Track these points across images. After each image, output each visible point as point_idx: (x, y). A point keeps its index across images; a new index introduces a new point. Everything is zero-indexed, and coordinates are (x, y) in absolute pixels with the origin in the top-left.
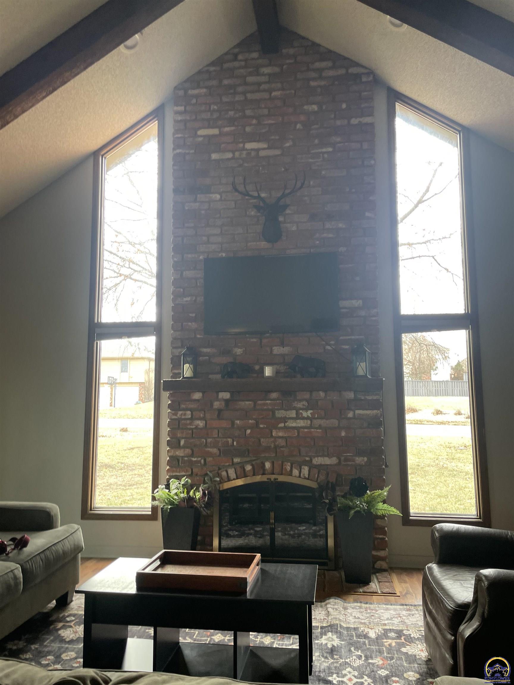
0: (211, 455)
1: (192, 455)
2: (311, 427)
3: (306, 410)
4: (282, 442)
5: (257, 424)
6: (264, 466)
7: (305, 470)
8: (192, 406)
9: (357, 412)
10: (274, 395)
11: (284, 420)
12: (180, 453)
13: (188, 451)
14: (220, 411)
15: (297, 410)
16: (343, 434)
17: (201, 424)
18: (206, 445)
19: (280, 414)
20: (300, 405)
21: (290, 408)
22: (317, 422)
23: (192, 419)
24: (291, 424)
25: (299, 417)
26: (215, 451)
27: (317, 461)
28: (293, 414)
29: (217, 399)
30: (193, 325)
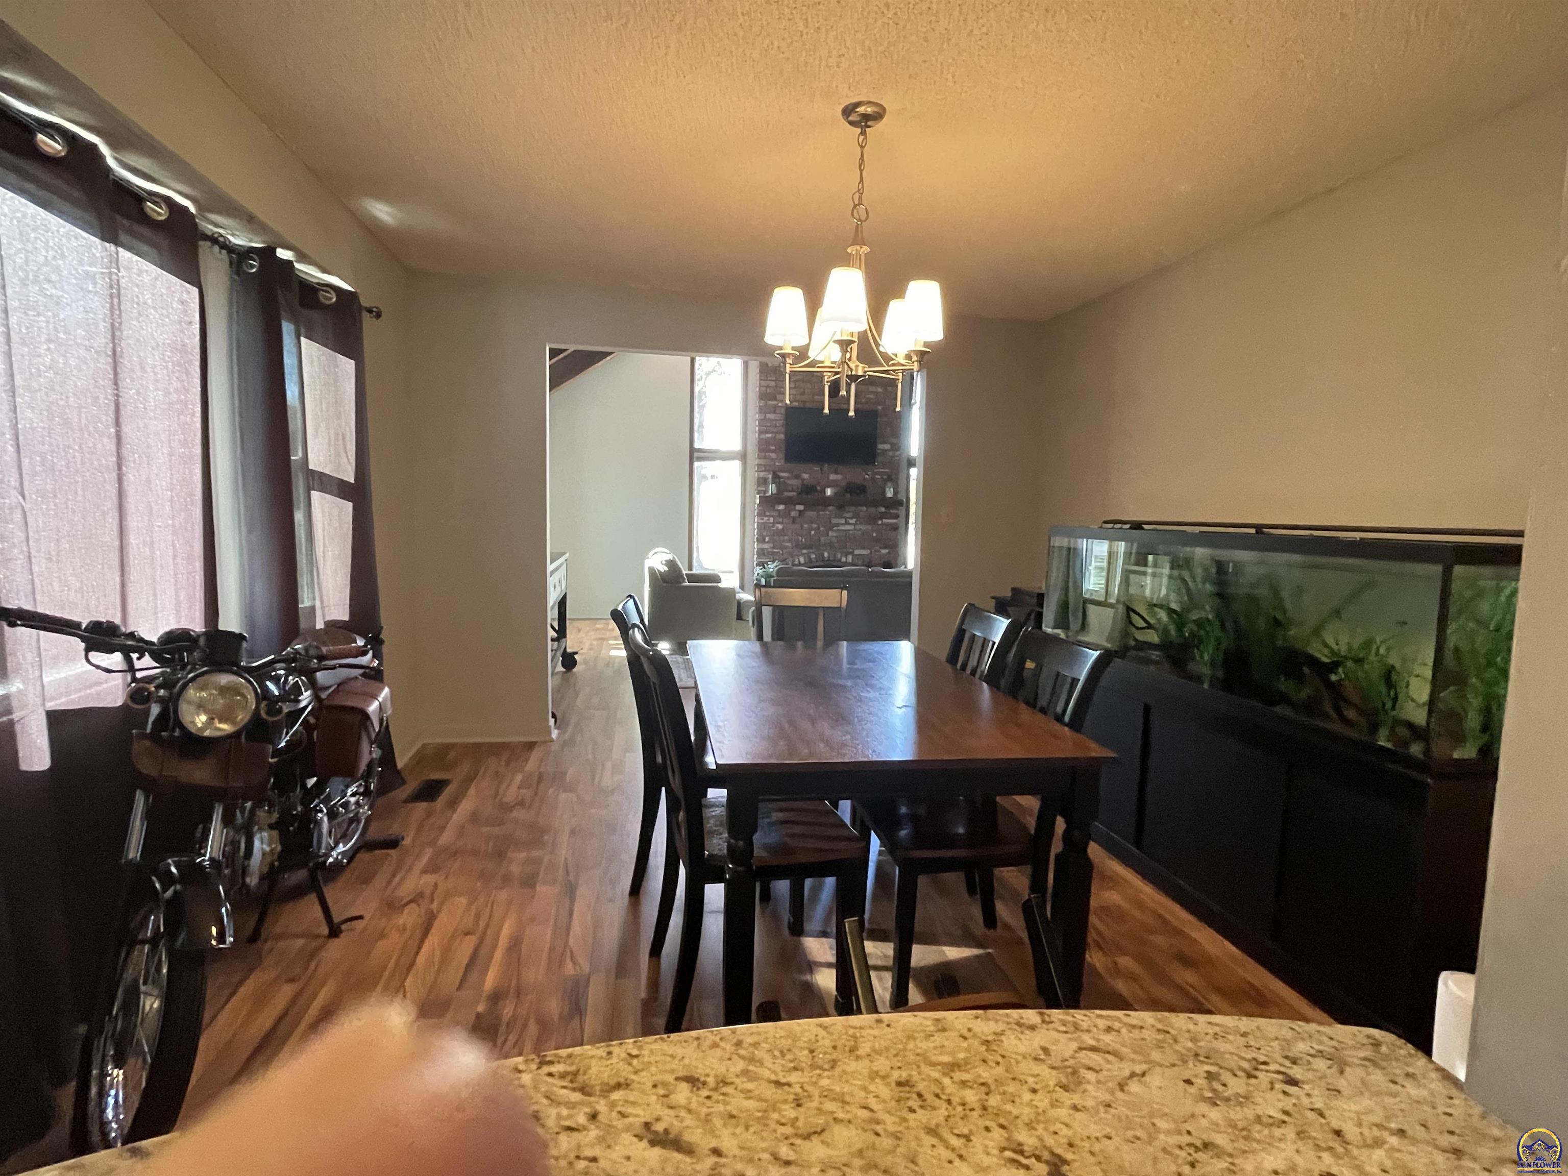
0: (787, 547)
1: (774, 548)
2: (855, 529)
3: (851, 518)
4: (834, 540)
5: (819, 528)
6: (823, 555)
7: (850, 559)
8: (775, 514)
9: (884, 521)
10: (831, 508)
11: (837, 525)
12: (766, 546)
13: (771, 545)
14: (794, 518)
15: (846, 518)
16: (874, 535)
17: (780, 527)
18: (784, 541)
19: (834, 521)
20: (847, 515)
21: (842, 517)
22: (858, 527)
23: (773, 523)
24: (842, 528)
25: (847, 523)
26: (789, 544)
27: (857, 552)
28: (843, 521)
29: (795, 510)
30: (773, 455)
